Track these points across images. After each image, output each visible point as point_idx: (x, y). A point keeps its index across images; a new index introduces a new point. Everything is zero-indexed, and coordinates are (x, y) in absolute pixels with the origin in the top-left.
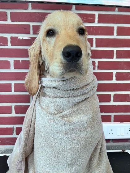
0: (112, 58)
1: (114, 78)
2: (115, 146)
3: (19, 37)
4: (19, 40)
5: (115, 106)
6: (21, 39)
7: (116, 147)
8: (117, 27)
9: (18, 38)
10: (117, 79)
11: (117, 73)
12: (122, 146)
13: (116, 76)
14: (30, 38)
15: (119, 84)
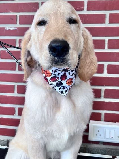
0: (104, 48)
1: (105, 71)
2: (105, 149)
3: (7, 28)
4: (6, 30)
5: (106, 102)
6: (8, 29)
7: (107, 151)
8: (109, 14)
9: (5, 28)
10: (109, 72)
11: (108, 65)
12: (114, 150)
13: (107, 69)
14: (16, 29)
15: (111, 77)
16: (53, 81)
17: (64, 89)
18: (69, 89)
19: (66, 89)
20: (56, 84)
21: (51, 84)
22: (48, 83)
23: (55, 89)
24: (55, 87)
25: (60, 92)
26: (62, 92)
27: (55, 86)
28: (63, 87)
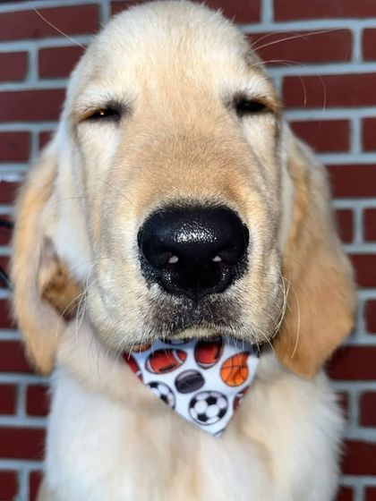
16: (163, 371)
17: (211, 401)
18: (236, 401)
19: (221, 404)
20: (177, 383)
21: (154, 385)
22: (141, 377)
23: (171, 403)
24: (170, 397)
25: (195, 416)
26: (203, 418)
27: (171, 391)
28: (206, 396)
